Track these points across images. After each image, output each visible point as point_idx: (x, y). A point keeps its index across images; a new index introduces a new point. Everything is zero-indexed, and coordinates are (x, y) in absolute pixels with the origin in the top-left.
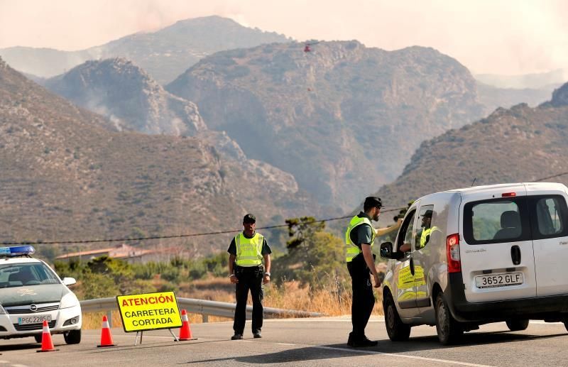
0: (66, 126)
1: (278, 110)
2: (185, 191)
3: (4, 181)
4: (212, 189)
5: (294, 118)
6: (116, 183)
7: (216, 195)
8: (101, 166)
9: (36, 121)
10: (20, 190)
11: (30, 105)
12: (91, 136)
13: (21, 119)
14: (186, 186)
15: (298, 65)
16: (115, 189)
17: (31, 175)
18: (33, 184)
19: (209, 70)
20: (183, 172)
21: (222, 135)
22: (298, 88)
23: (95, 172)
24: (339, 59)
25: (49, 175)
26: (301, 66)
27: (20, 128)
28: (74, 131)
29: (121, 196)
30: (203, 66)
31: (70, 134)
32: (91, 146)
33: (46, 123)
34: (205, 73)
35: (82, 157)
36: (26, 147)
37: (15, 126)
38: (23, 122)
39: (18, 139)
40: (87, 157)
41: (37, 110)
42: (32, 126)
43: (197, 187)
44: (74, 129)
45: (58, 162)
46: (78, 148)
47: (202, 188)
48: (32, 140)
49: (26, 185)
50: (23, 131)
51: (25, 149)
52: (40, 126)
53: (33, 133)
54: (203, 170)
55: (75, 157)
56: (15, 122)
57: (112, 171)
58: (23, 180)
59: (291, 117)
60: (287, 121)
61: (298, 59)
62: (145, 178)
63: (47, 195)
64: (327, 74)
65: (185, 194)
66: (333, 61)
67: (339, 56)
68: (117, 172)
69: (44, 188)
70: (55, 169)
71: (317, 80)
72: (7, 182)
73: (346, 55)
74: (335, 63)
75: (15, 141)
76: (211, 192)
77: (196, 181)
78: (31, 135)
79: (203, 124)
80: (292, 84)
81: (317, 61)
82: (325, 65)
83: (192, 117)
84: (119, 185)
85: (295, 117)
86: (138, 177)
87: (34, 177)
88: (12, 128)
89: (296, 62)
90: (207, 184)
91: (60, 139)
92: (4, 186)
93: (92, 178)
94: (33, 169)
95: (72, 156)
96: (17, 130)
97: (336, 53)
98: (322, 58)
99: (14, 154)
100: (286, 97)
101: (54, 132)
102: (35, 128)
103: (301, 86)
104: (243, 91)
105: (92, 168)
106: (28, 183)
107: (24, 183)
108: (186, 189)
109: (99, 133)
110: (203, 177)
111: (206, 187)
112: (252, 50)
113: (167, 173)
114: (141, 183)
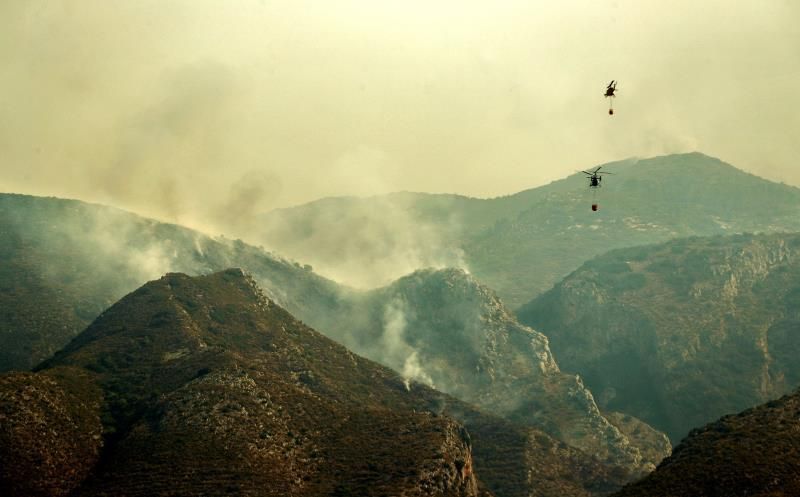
0: (296, 402)
1: (675, 339)
2: (407, 487)
3: (204, 474)
4: (442, 484)
5: (696, 349)
6: (338, 474)
7: (446, 490)
8: (325, 453)
9: (261, 396)
10: (219, 485)
11: (259, 374)
12: (325, 414)
13: (243, 394)
14: (410, 481)
15: (715, 273)
16: (334, 482)
17: (236, 467)
18: (236, 477)
19: (589, 280)
20: (412, 464)
21: (575, 380)
22: (709, 306)
23: (317, 462)
24: (778, 261)
25: (259, 467)
26: (718, 274)
27: (239, 406)
28: (304, 409)
29: (337, 491)
30: (583, 273)
31: (299, 412)
32: (321, 429)
33: (273, 399)
34: (583, 284)
35: (306, 442)
36: (241, 431)
37: (234, 403)
38: (244, 398)
39: (233, 420)
40: (311, 442)
41: (266, 381)
42: (254, 404)
43: (422, 482)
44: (306, 406)
45: (273, 450)
46: (303, 431)
47: (428, 484)
48: (249, 421)
49: (227, 479)
50: (240, 410)
51: (238, 434)
52: (264, 403)
53: (253, 412)
54: (436, 461)
55: (297, 443)
56: (235, 399)
57: (337, 460)
58: (225, 472)
59: (693, 348)
60: (685, 354)
61: (716, 263)
62: (372, 468)
63: (249, 491)
64: (757, 285)
65: (406, 490)
66: (768, 264)
67: (778, 257)
68: (342, 461)
69: (249, 482)
70: (268, 458)
71: (740, 292)
72: (207, 475)
73: (788, 256)
74: (771, 267)
75: (229, 423)
76: (439, 487)
77: (425, 475)
78: (250, 415)
79: (554, 364)
80: (703, 301)
81: (744, 266)
82: (755, 272)
83: (539, 355)
84: (340, 477)
85: (699, 347)
86: (364, 468)
87: (239, 469)
88: (229, 406)
89: (713, 268)
90: (436, 479)
91: (284, 419)
92: (203, 479)
93: (311, 468)
94: (241, 459)
95: (293, 441)
96: (235, 408)
97: (774, 254)
98: (752, 262)
99: (223, 439)
100: (691, 319)
101: (279, 411)
102: (257, 405)
103: (714, 303)
104: (632, 310)
105: (314, 456)
106: (232, 475)
107: (227, 476)
108: (410, 484)
109: (335, 410)
110: (433, 470)
111: (433, 482)
112: (657, 248)
113: (396, 464)
114: (365, 475)
